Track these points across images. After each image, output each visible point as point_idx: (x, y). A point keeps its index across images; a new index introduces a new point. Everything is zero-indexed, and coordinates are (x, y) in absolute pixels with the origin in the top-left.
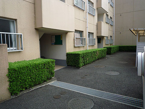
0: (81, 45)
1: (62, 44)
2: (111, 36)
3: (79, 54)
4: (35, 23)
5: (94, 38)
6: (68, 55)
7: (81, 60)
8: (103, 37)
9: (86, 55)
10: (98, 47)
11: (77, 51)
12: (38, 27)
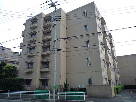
3: (118, 88)
4: (108, 78)
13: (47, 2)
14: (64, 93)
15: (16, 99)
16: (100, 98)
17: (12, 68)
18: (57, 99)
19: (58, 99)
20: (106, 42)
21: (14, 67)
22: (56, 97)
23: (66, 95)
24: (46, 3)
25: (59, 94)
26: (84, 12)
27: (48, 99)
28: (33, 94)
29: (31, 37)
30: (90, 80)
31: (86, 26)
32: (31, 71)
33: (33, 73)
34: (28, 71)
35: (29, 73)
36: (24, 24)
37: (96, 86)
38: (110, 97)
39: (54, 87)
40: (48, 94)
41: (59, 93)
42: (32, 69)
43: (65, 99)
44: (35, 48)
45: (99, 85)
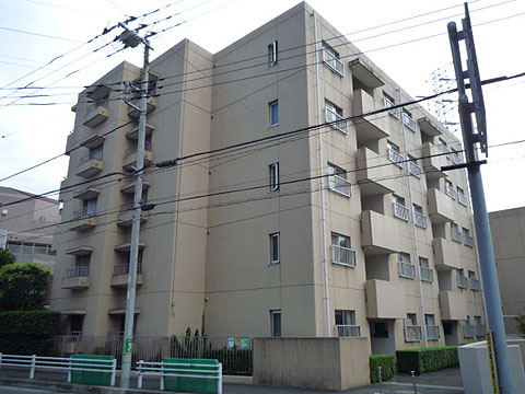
0: (415, 340)
1: (387, 337)
2: (478, 318)
3: (417, 353)
4: (367, 312)
5: (437, 324)
6: (398, 353)
7: (421, 362)
8: (456, 321)
9: (427, 354)
10: (447, 344)
11: (410, 348)
12: (371, 316)
13: (106, 31)
14: (157, 366)
15: (16, 383)
16: (297, 388)
17: (25, 272)
18: (136, 387)
19: (140, 386)
20: (365, 160)
21: (34, 271)
22: (133, 380)
23: (162, 374)
24: (104, 33)
25: (143, 371)
26: (271, 47)
27: (109, 385)
28: (67, 366)
29: (90, 158)
30: (276, 317)
31: (273, 105)
32: (80, 284)
33: (90, 292)
34: (74, 285)
35: (78, 292)
36: (74, 109)
37: (299, 342)
38: (331, 388)
39: (127, 343)
40: (110, 369)
41: (143, 365)
42: (84, 279)
43: (159, 388)
44: (99, 199)
45: (296, 339)
